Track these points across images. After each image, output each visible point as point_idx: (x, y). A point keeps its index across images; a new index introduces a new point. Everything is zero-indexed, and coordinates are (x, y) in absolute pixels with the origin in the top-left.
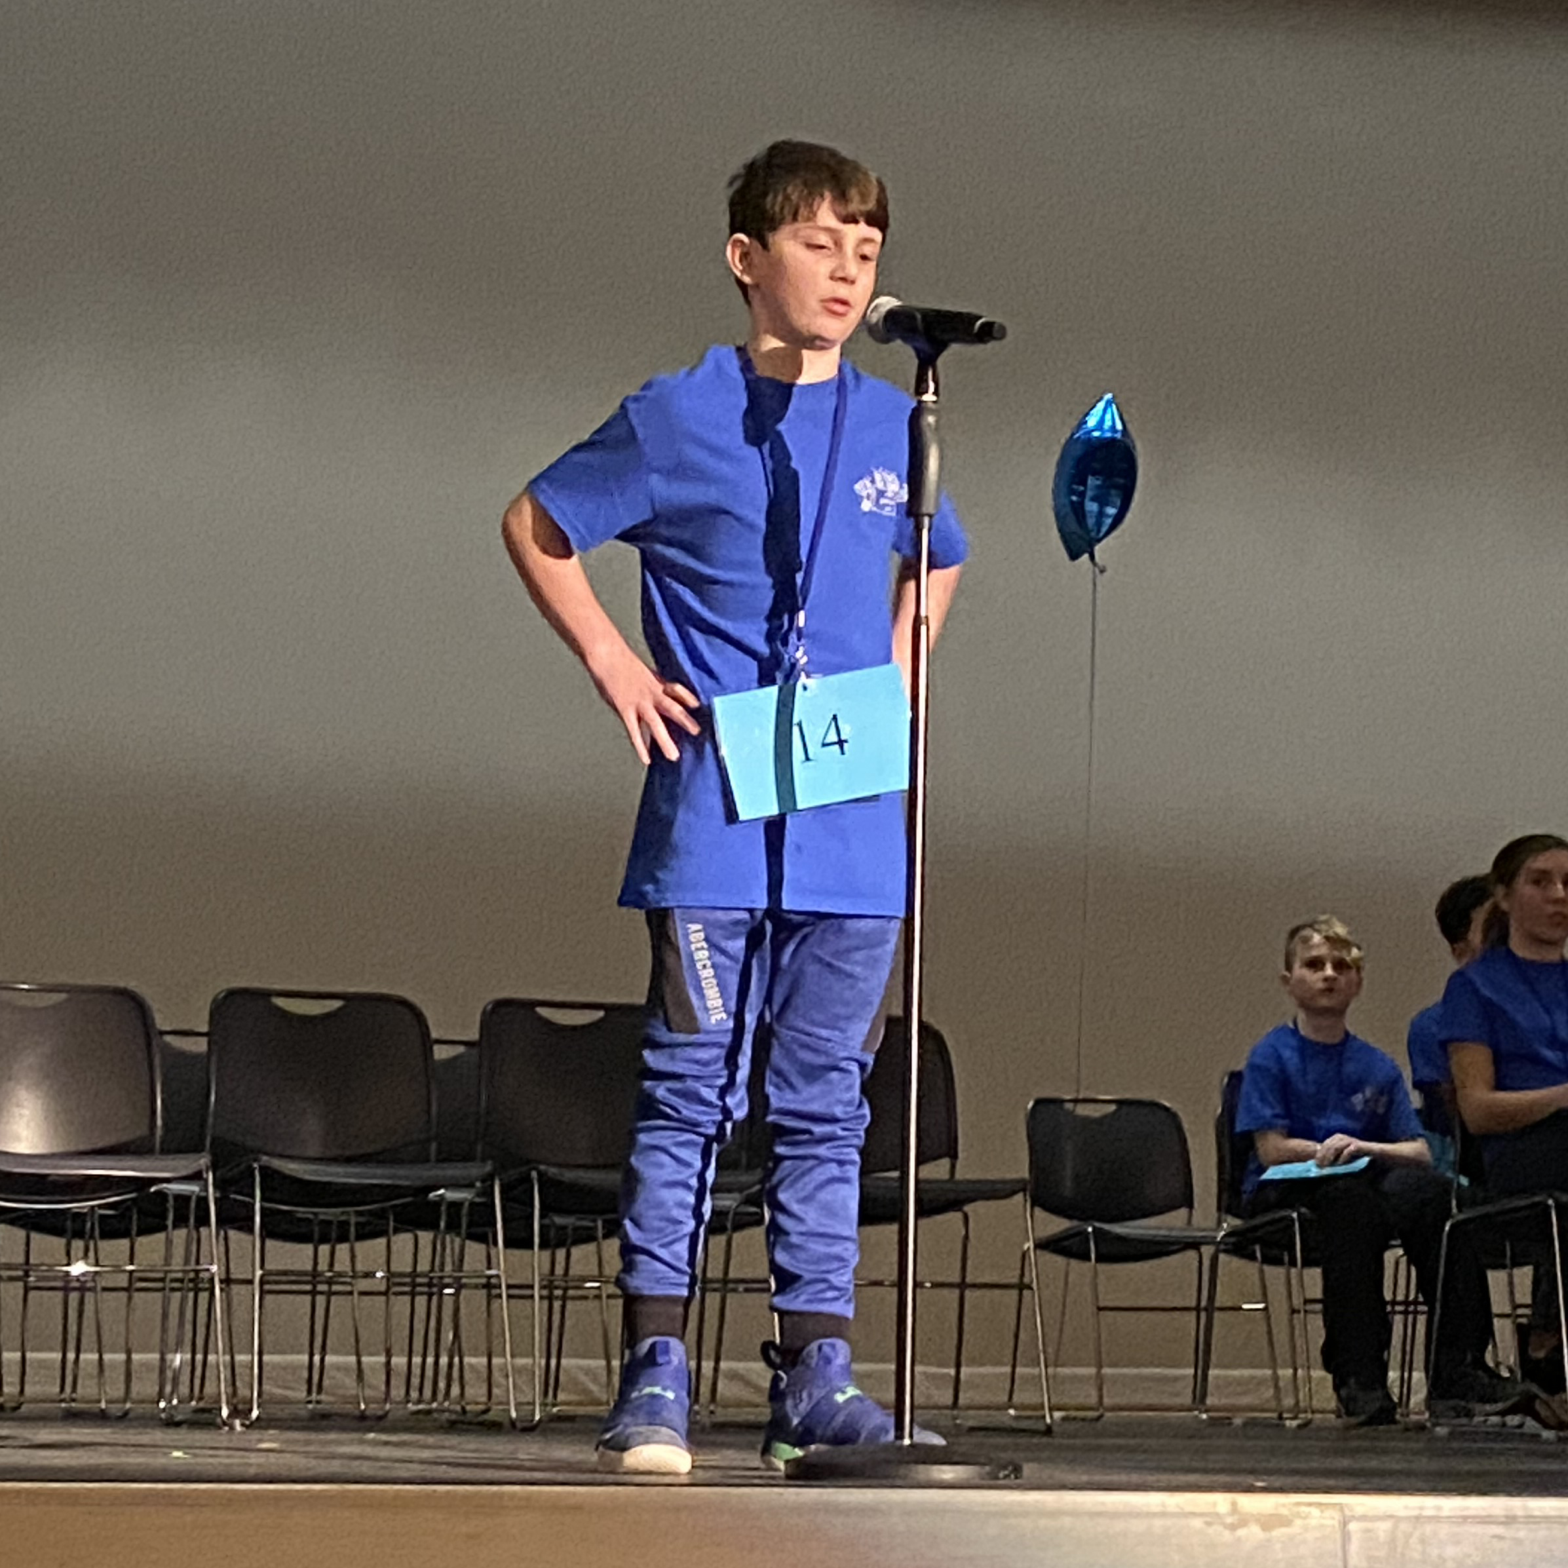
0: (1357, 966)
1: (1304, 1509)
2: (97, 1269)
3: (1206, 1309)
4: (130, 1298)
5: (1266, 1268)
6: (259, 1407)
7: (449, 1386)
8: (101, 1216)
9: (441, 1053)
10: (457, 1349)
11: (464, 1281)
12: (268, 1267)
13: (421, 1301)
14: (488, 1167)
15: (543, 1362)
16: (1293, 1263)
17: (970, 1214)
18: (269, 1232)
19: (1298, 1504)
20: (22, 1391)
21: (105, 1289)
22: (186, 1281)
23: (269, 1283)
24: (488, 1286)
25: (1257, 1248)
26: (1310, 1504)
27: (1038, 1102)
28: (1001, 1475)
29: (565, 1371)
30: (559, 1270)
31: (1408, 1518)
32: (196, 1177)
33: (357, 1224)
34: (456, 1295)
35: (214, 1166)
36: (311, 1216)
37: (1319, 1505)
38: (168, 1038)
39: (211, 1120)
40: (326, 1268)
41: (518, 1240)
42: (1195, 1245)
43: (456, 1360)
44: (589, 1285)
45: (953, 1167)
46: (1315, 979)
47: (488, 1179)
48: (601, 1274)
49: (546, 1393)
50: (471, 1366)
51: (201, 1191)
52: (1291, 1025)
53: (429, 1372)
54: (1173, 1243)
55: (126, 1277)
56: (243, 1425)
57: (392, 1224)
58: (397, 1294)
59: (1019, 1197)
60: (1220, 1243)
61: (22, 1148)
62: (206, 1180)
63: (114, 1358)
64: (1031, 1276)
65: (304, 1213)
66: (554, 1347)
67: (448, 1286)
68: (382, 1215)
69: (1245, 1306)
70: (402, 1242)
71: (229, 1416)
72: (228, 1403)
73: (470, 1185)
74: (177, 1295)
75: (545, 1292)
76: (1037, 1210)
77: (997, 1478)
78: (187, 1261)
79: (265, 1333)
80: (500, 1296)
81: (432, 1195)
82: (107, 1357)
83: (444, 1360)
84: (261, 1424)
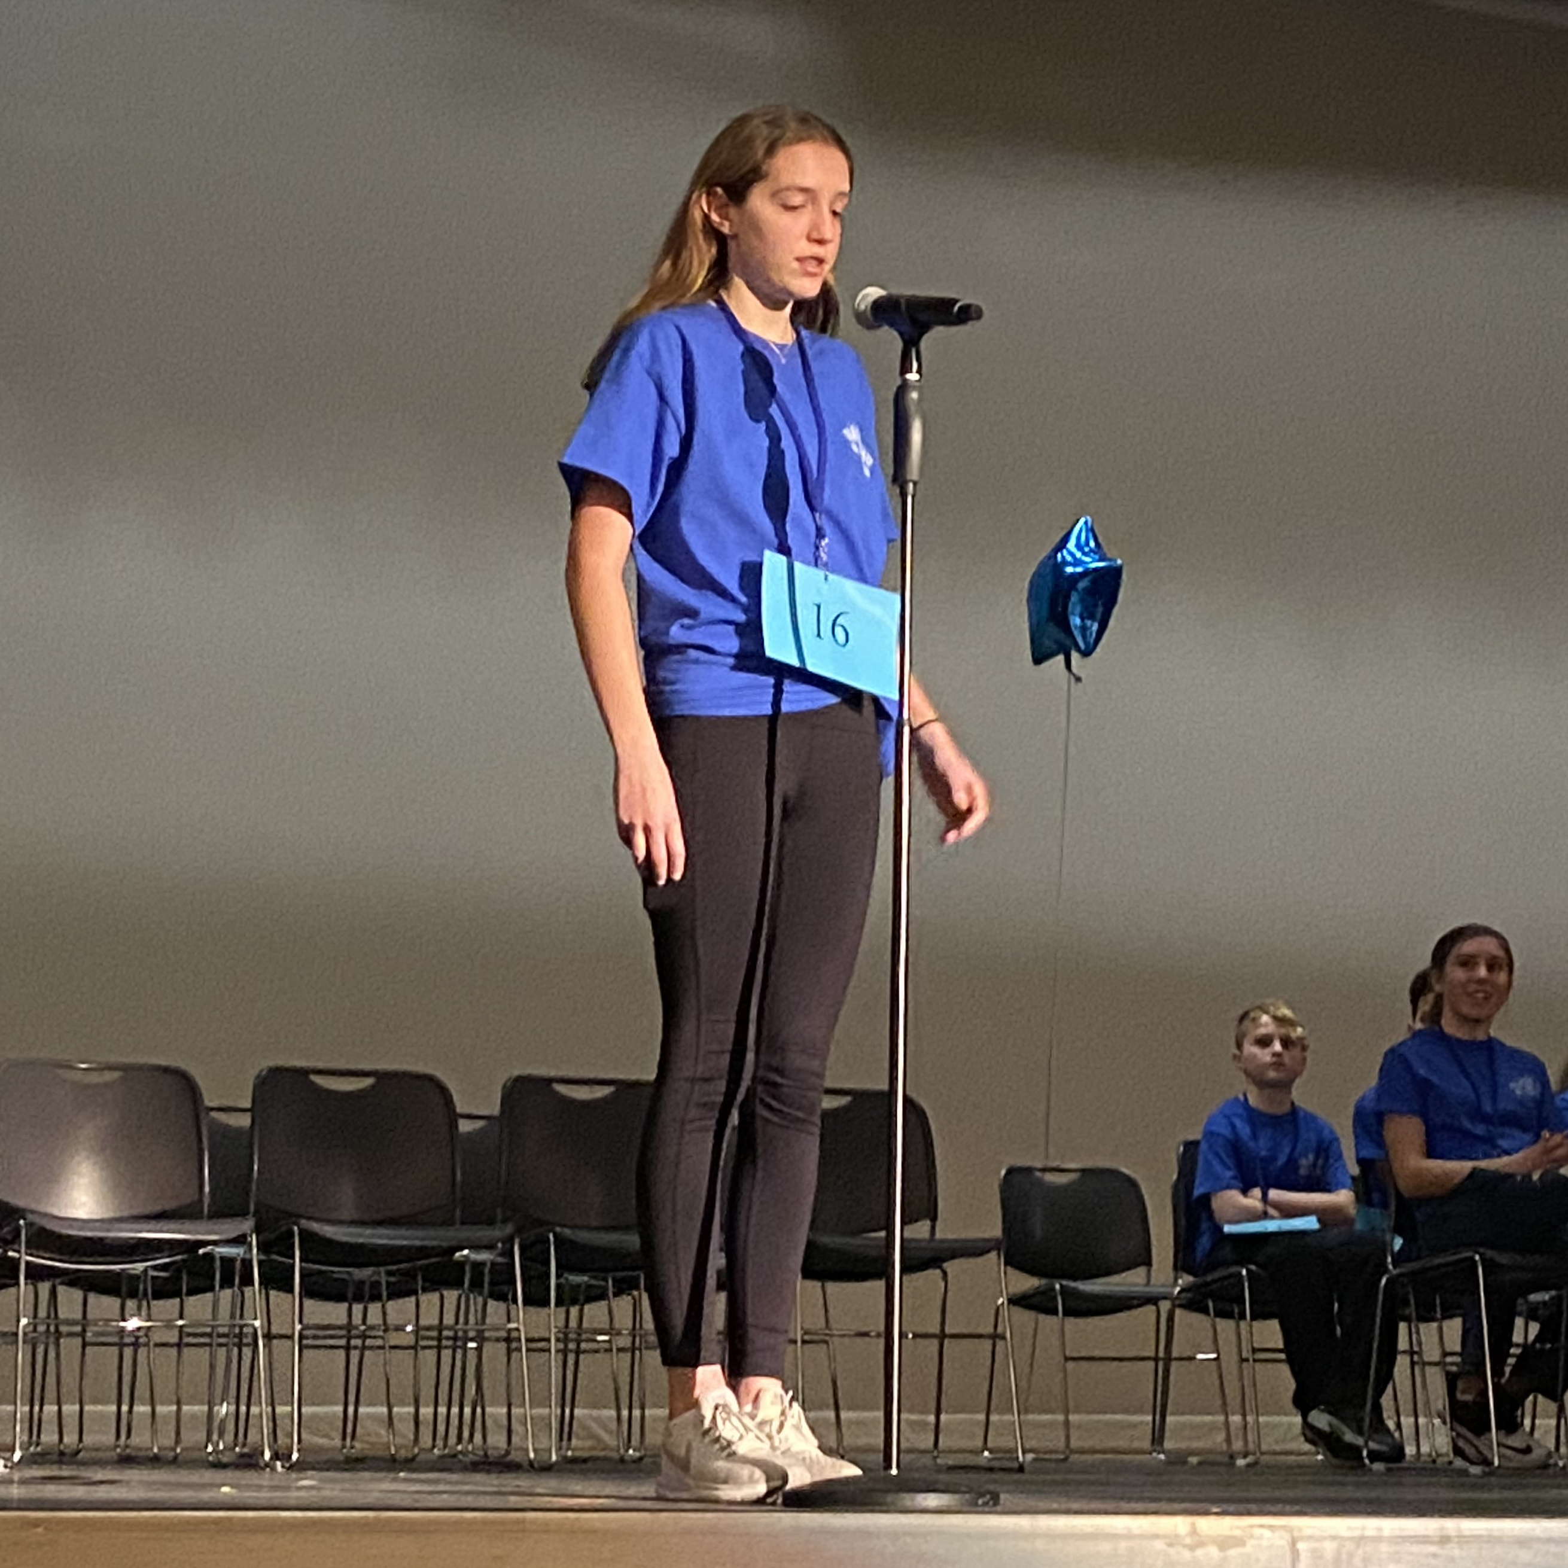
0: (1301, 1045)
1: (1257, 1532)
2: (149, 1324)
3: (1163, 1359)
4: (179, 1353)
5: (1218, 1320)
6: (299, 1450)
7: (472, 1436)
8: (153, 1278)
9: (465, 1126)
10: (480, 1399)
11: (487, 1334)
12: (305, 1321)
13: (446, 1354)
14: (509, 1229)
15: (559, 1411)
16: (1242, 1316)
17: (949, 1271)
18: (308, 1292)
19: (1252, 1527)
20: (81, 1440)
21: (157, 1345)
22: (231, 1336)
23: (307, 1338)
24: (508, 1340)
25: (1211, 1304)
26: (1262, 1526)
27: (1010, 1172)
28: (980, 1502)
29: (578, 1419)
30: (573, 1323)
31: (1352, 1539)
32: (240, 1240)
33: (388, 1283)
34: (479, 1349)
35: (258, 1230)
36: (345, 1276)
37: (1271, 1527)
38: (214, 1114)
39: (254, 1187)
40: (360, 1322)
41: (536, 1299)
42: (1153, 1300)
43: (479, 1410)
44: (600, 1338)
45: (933, 1228)
46: (1264, 1056)
47: (510, 1240)
48: (612, 1328)
49: (561, 1439)
50: (492, 1415)
51: (245, 1252)
52: (1241, 1097)
53: (454, 1421)
54: (1134, 1298)
55: (176, 1333)
56: (283, 1467)
57: (420, 1282)
58: (425, 1348)
59: (993, 1255)
60: (1177, 1298)
61: (82, 1214)
62: (250, 1244)
63: (166, 1410)
64: (1004, 1328)
65: (339, 1272)
66: (568, 1398)
67: (472, 1340)
68: (410, 1275)
69: (1200, 1356)
70: (430, 1300)
71: (271, 1458)
72: (270, 1447)
73: (490, 1247)
74: (222, 1351)
75: (561, 1346)
76: (1009, 1268)
77: (976, 1505)
78: (232, 1316)
79: (303, 1384)
80: (519, 1350)
81: (458, 1254)
82: (159, 1409)
83: (467, 1410)
84: (299, 1467)
